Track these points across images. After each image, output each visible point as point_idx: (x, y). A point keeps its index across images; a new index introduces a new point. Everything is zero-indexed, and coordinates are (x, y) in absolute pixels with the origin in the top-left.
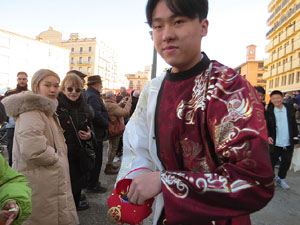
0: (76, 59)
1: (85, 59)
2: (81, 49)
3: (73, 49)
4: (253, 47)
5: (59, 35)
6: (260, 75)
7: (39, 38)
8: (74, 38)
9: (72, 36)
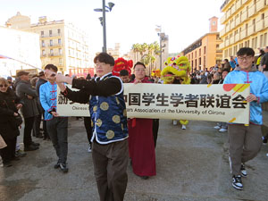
0: (47, 42)
1: (55, 41)
2: (51, 32)
3: (42, 33)
4: (215, 18)
5: (27, 19)
6: (218, 46)
7: (8, 25)
8: (43, 21)
9: (41, 19)
